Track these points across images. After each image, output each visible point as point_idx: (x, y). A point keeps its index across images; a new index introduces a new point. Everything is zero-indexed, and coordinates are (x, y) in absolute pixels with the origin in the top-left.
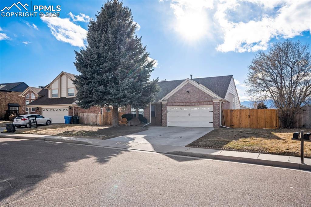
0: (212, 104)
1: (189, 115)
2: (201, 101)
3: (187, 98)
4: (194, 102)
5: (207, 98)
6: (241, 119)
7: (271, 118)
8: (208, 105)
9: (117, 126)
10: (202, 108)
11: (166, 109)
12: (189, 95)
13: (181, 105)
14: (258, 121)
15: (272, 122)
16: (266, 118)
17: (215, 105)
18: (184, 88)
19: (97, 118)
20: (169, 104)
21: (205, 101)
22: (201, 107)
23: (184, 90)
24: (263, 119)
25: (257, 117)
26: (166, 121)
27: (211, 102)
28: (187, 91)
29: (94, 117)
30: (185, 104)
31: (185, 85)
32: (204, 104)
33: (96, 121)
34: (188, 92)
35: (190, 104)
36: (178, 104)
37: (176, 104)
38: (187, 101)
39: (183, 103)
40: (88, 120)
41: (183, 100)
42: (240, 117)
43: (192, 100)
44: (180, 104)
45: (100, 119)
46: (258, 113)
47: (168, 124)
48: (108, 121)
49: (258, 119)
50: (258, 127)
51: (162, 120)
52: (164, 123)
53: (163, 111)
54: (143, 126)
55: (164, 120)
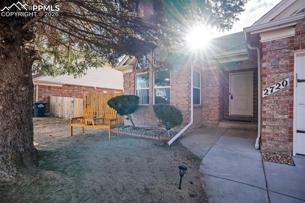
11: (290, 68)
19: (74, 106)
26: (291, 128)
33: (73, 112)
45: (79, 107)
51: (263, 119)
52: (277, 135)
53: (266, 80)
54: (170, 143)
55: (274, 120)
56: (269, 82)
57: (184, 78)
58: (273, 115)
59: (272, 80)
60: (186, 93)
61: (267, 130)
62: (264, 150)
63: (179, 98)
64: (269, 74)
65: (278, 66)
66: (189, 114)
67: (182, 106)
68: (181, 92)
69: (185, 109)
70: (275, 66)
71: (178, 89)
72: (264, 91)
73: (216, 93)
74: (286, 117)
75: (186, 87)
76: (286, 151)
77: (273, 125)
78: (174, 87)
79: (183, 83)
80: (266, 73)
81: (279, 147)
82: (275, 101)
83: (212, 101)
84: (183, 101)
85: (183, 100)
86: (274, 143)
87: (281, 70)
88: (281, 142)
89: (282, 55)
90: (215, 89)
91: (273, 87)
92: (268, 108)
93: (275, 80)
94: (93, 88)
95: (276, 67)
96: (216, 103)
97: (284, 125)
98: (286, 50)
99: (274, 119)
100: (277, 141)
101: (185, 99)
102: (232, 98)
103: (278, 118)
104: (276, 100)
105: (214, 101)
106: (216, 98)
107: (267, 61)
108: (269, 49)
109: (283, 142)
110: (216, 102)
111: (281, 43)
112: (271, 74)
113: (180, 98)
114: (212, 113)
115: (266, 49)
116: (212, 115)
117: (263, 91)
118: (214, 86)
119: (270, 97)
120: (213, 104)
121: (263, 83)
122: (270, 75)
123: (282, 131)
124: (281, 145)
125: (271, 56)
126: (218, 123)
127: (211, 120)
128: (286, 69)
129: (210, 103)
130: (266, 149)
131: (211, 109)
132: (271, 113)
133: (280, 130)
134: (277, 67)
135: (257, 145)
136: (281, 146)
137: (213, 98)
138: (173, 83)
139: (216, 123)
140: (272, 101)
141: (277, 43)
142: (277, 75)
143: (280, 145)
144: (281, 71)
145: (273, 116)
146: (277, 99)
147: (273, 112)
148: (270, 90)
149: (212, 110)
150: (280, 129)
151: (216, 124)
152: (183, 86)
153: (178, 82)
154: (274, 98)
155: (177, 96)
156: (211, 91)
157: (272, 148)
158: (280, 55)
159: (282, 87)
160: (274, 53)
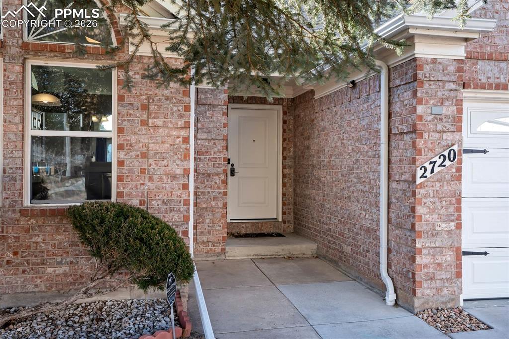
11: (456, 124)
52: (439, 267)
53: (421, 143)
55: (434, 234)
56: (426, 149)
57: (175, 109)
58: (434, 223)
59: (431, 146)
60: (179, 162)
61: (424, 259)
62: (419, 307)
63: (151, 179)
64: (426, 132)
65: (441, 117)
67: (163, 208)
68: (163, 158)
70: (437, 116)
71: (151, 145)
72: (421, 169)
73: (218, 161)
74: (453, 224)
75: (178, 140)
76: (453, 300)
77: (433, 245)
78: (133, 138)
79: (170, 125)
80: (422, 128)
81: (443, 294)
82: (435, 192)
83: (206, 183)
84: (168, 189)
85: (168, 184)
86: (435, 286)
87: (446, 125)
88: (445, 280)
89: (446, 94)
90: (216, 149)
91: (435, 162)
92: (425, 209)
93: (435, 146)
95: (438, 118)
96: (217, 191)
97: (449, 244)
98: (453, 86)
99: (434, 232)
100: (439, 280)
101: (175, 183)
102: (233, 173)
103: (440, 229)
104: (437, 191)
105: (213, 184)
106: (218, 174)
107: (424, 101)
108: (428, 75)
109: (448, 280)
110: (219, 188)
111: (447, 69)
112: (429, 131)
113: (155, 177)
114: (208, 221)
115: (424, 75)
116: (206, 226)
117: (418, 169)
118: (212, 139)
119: (427, 184)
120: (209, 192)
122: (428, 133)
123: (448, 256)
124: (446, 287)
125: (430, 92)
126: (223, 249)
127: (203, 243)
128: (452, 125)
129: (202, 190)
130: (422, 304)
131: (204, 208)
132: (431, 219)
133: (444, 256)
134: (440, 119)
136: (445, 289)
137: (209, 175)
138: (129, 121)
140: (431, 192)
141: (441, 67)
142: (437, 135)
143: (444, 287)
144: (446, 127)
145: (434, 225)
146: (438, 189)
147: (434, 216)
148: (429, 167)
149: (207, 211)
150: (443, 254)
151: (218, 253)
152: (169, 136)
153: (150, 121)
154: (433, 186)
155: (143, 171)
156: (203, 154)
157: (432, 299)
158: (443, 93)
159: (447, 163)
160: (434, 87)
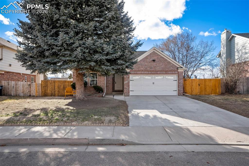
0: (177, 73)
1: (153, 83)
2: (167, 70)
3: (152, 67)
4: (160, 71)
5: (172, 68)
6: (193, 87)
7: (215, 86)
8: (173, 74)
9: (84, 98)
10: (167, 77)
11: (129, 78)
12: (154, 64)
13: (146, 74)
14: (205, 88)
15: (216, 89)
16: (212, 86)
17: (180, 74)
18: (149, 56)
19: (30, 88)
20: (132, 72)
21: (170, 70)
22: (165, 76)
23: (149, 58)
24: (209, 87)
25: (205, 85)
26: (129, 90)
27: (176, 71)
28: (152, 59)
29: (27, 86)
30: (150, 72)
31: (150, 54)
32: (170, 73)
33: (30, 91)
34: (154, 61)
35: (156, 73)
36: (143, 72)
37: (140, 72)
38: (152, 69)
39: (148, 71)
40: (16, 90)
41: (149, 69)
42: (192, 85)
43: (158, 69)
44: (145, 72)
45: (36, 88)
46: (206, 82)
47: (131, 94)
48: (49, 91)
49: (206, 87)
50: (206, 94)
51: (125, 89)
52: (127, 92)
53: (125, 80)
54: (103, 96)
55: (126, 89)
60: (104, 82)
61: (125, 91)
66: (104, 89)
69: (103, 87)
70: (127, 77)
75: (103, 80)
78: (99, 80)
79: (103, 78)
85: (102, 84)
92: (125, 86)
94: (20, 74)
98: (129, 74)
102: (116, 83)
105: (111, 84)
119: (126, 84)
121: (125, 81)
124: (128, 94)
126: (112, 93)
129: (109, 85)
135: (124, 95)
139: (111, 92)
142: (127, 79)
153: (101, 78)
155: (100, 83)
156: (109, 81)
159: (128, 82)
